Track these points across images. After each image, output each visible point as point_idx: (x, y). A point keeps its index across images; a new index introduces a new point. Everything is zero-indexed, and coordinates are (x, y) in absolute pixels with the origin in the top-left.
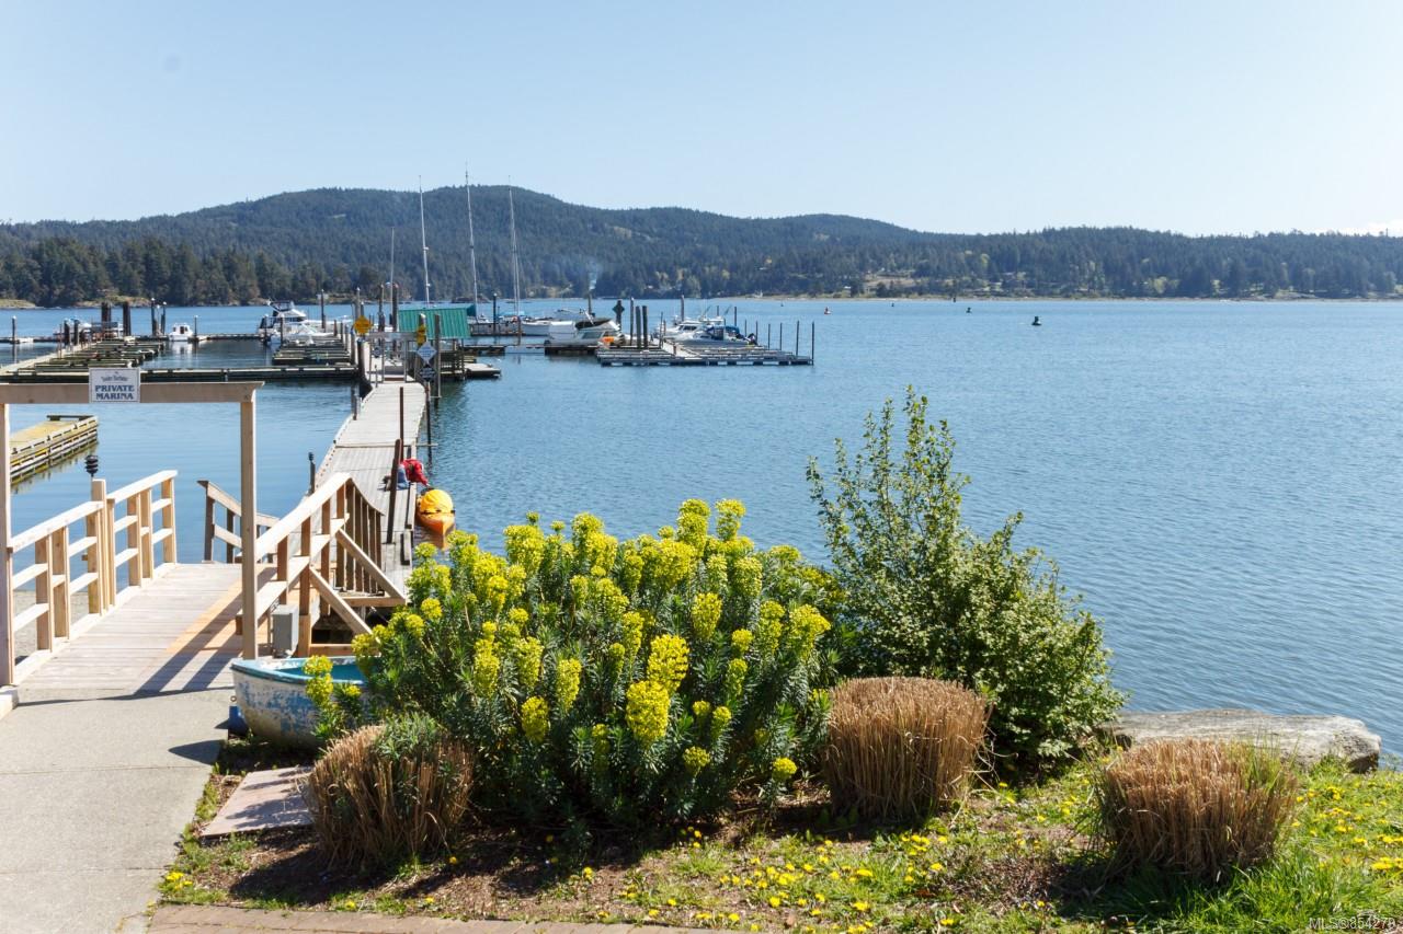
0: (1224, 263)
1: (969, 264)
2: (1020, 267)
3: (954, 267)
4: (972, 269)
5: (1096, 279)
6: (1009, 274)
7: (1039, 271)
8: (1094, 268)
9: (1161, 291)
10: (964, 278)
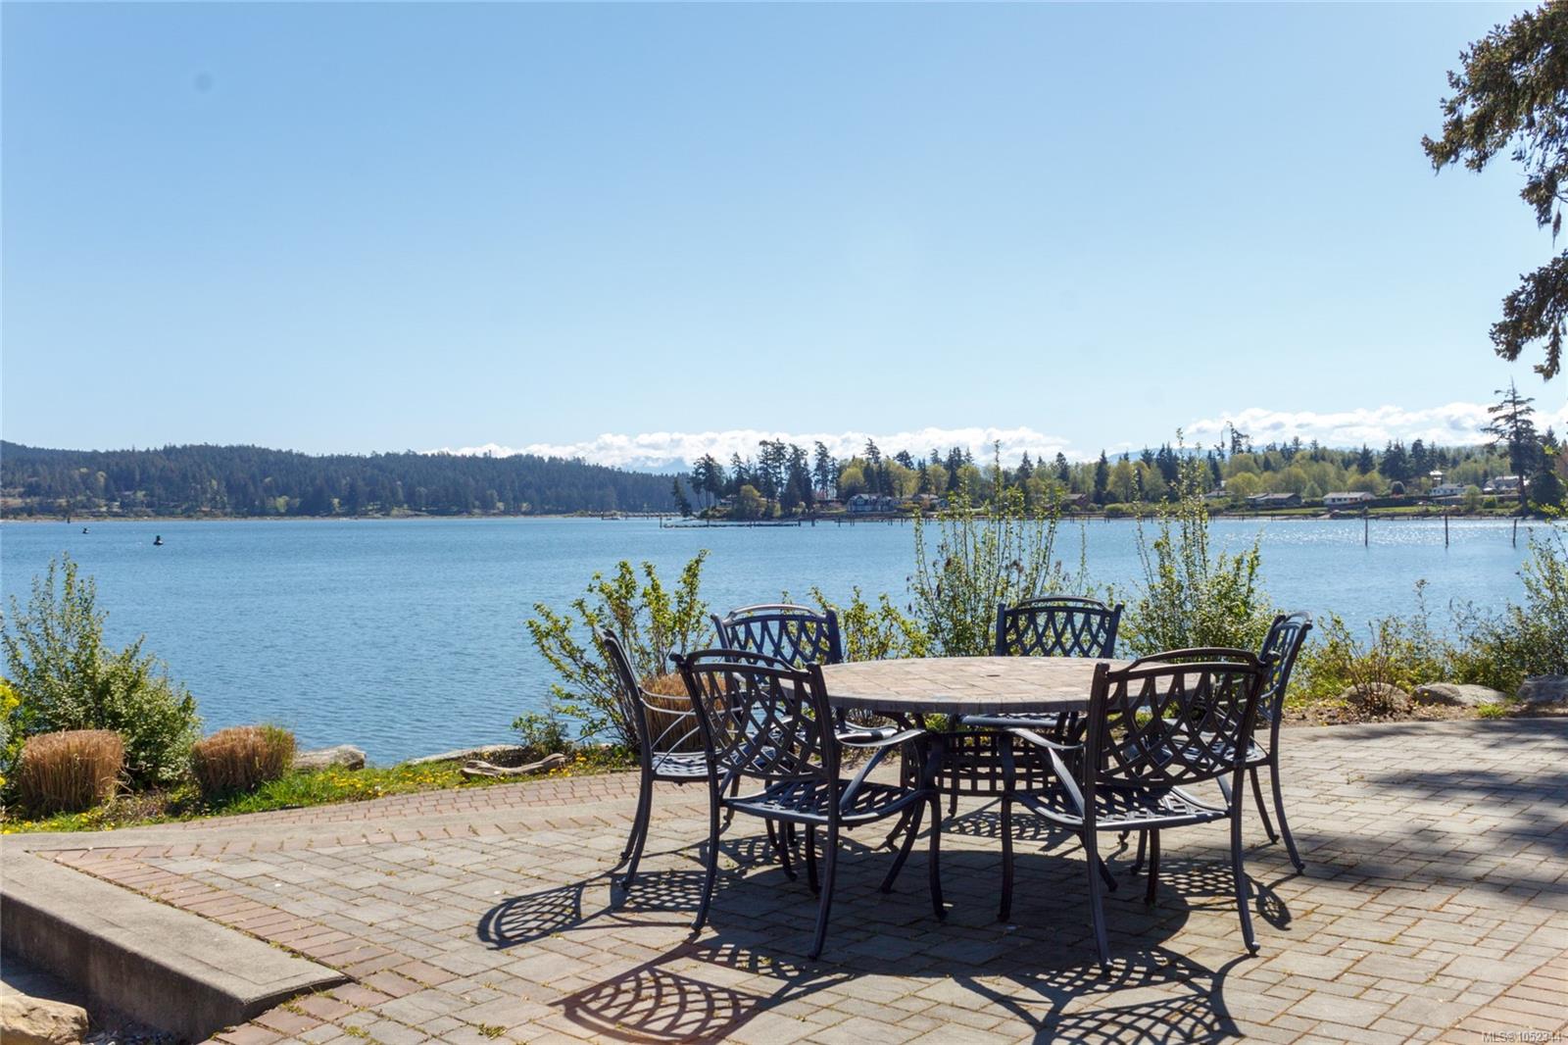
0: (344, 482)
1: (84, 482)
2: (140, 486)
3: (68, 487)
4: (87, 488)
5: (218, 498)
6: (127, 493)
7: (159, 491)
8: (216, 487)
9: (283, 511)
10: (79, 498)
